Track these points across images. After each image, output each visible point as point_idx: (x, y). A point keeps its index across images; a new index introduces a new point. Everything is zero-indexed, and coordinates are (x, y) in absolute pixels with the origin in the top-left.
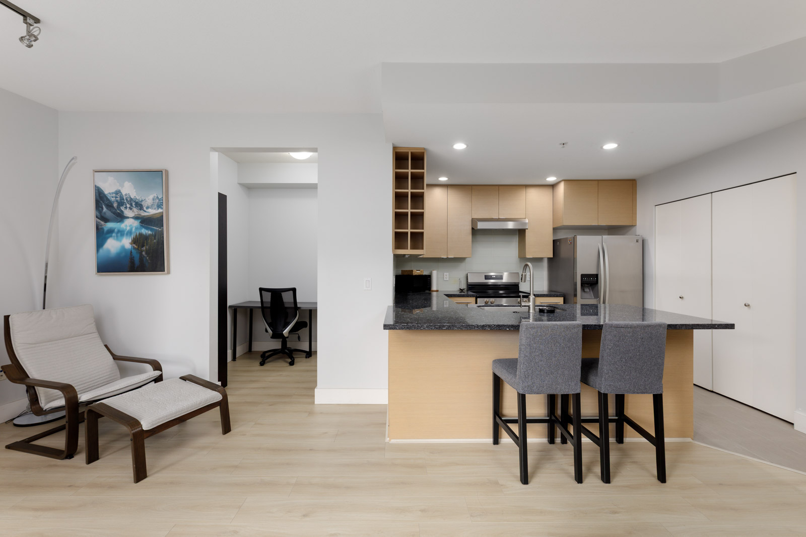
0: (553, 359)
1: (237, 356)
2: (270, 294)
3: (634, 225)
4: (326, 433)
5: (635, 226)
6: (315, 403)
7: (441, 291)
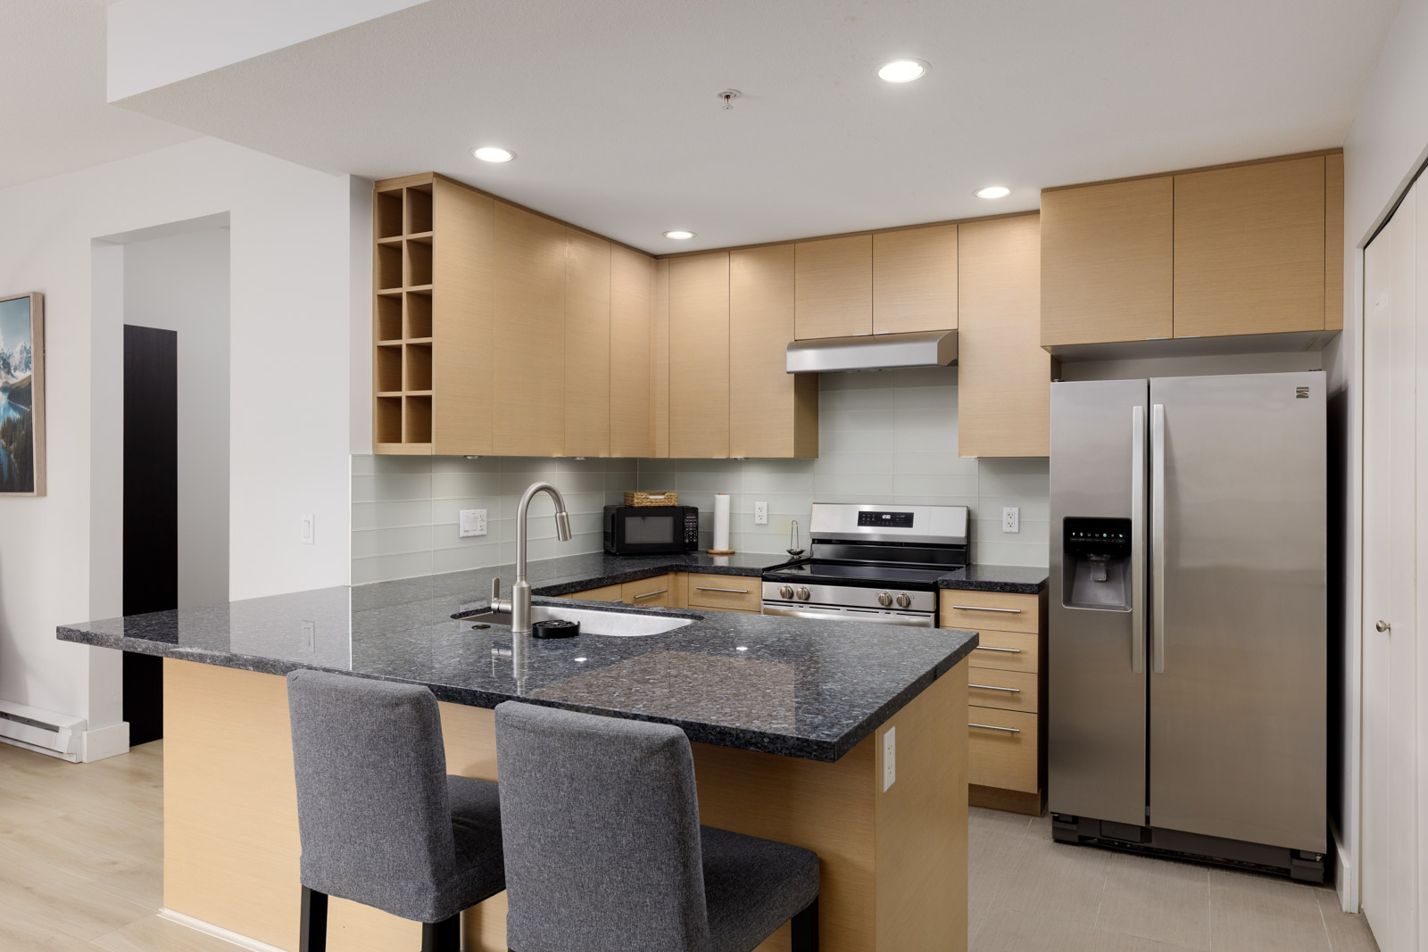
3: (1330, 327)
5: (1341, 331)
7: (745, 554)
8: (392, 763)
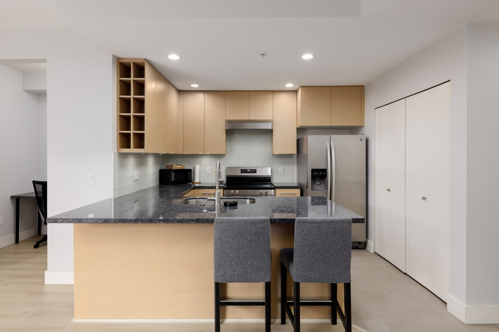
0: (242, 251)
1: (20, 239)
2: (41, 186)
3: (362, 125)
4: (27, 312)
5: (364, 126)
6: (45, 284)
7: (203, 183)
8: (261, 239)
